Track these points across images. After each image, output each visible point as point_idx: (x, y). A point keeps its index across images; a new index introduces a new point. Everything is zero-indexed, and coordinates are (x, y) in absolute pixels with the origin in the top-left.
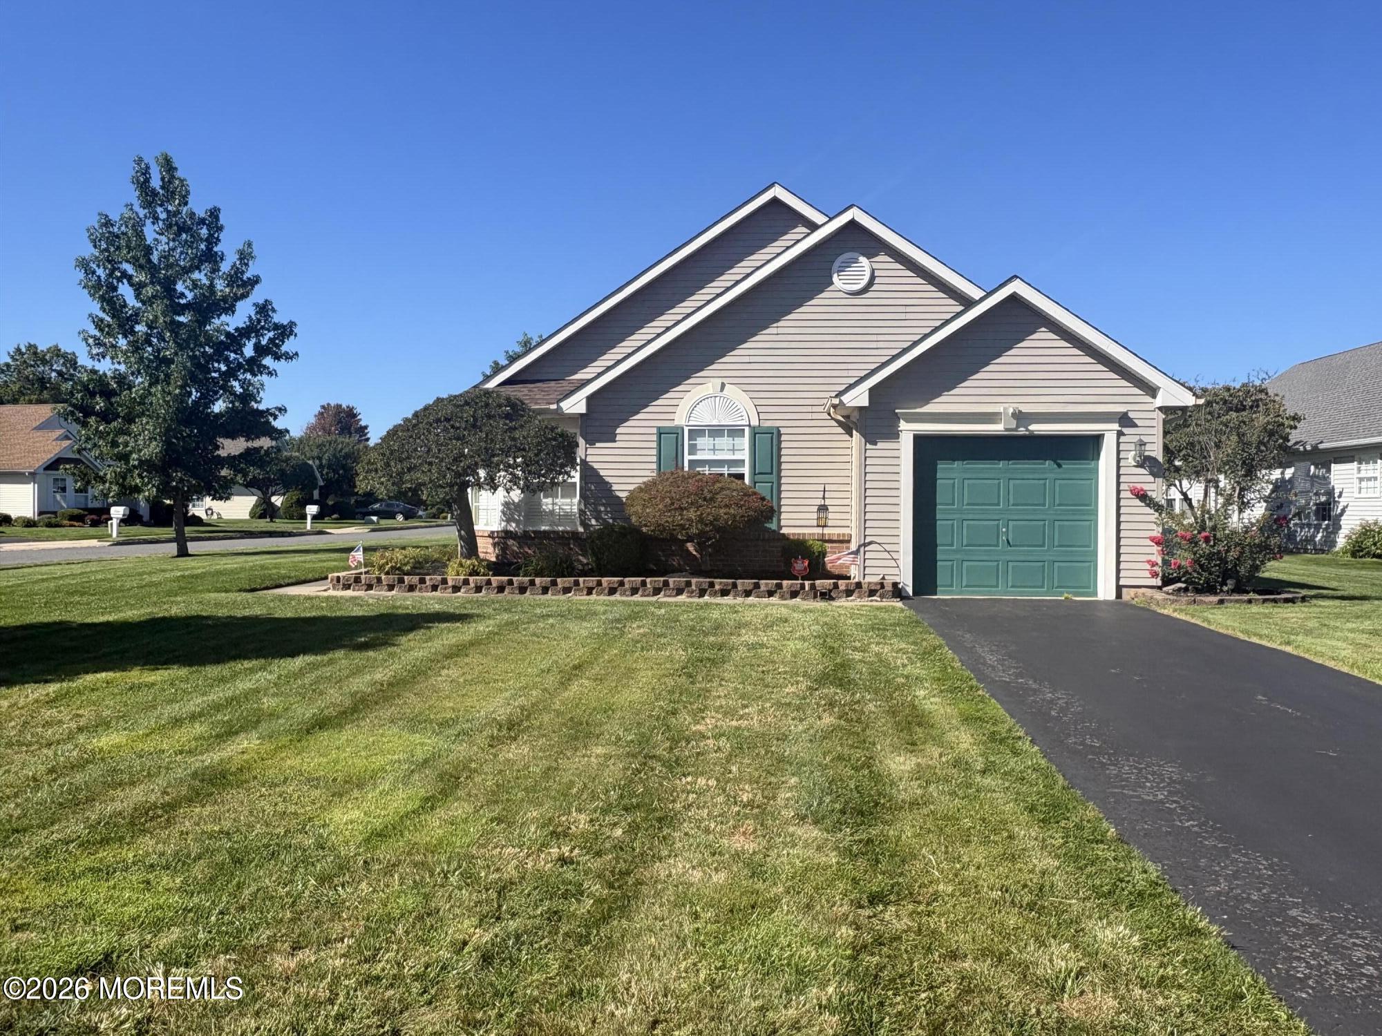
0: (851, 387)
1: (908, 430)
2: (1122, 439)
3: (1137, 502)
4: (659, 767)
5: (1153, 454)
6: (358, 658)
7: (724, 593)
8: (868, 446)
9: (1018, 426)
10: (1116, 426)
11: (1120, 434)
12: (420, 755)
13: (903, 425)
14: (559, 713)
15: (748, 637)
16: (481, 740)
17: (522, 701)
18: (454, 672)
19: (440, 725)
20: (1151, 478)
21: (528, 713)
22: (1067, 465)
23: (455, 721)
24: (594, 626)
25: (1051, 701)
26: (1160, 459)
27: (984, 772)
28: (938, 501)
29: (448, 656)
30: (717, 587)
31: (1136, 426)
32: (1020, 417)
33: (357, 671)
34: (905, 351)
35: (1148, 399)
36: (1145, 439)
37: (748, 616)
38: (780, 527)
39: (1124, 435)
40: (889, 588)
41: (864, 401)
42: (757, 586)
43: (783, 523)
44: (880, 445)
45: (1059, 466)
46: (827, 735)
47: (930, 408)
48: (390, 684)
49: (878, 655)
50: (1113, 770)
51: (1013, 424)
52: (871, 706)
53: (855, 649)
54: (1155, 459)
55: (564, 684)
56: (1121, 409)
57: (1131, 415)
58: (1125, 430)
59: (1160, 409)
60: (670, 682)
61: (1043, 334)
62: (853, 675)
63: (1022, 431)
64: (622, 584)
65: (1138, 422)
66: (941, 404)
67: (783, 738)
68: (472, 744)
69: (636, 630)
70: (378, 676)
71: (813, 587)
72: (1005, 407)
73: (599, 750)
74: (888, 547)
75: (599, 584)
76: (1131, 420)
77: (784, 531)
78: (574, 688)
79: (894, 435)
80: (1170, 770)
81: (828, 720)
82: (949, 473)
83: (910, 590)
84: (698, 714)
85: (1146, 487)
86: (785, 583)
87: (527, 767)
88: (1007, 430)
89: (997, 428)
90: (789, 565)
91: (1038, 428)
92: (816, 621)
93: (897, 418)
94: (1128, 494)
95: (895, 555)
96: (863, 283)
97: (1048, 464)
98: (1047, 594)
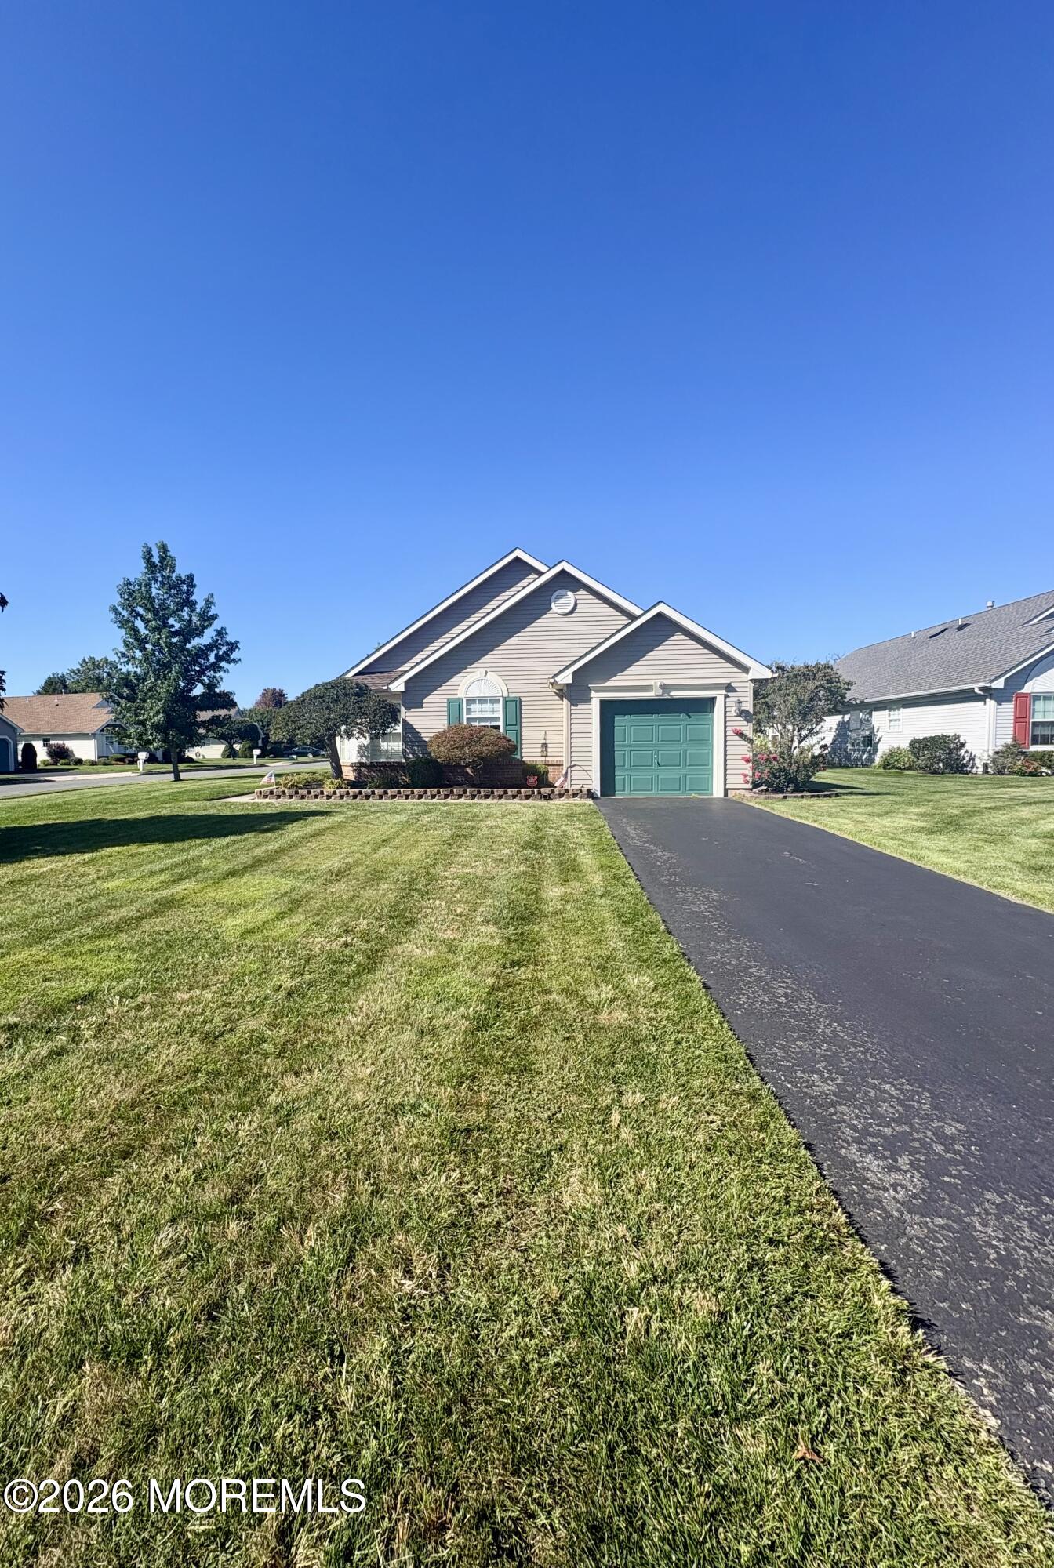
0: (561, 671)
1: (596, 697)
2: (728, 700)
3: (737, 738)
5: (746, 708)
7: (486, 797)
8: (573, 707)
9: (663, 694)
10: (724, 692)
11: (726, 696)
13: (593, 694)
14: (367, 867)
15: (491, 822)
17: (348, 860)
19: (298, 873)
20: (746, 723)
21: (349, 867)
22: (694, 717)
24: (402, 818)
26: (751, 711)
27: (601, 897)
28: (615, 740)
30: (482, 794)
31: (736, 691)
32: (664, 687)
34: (594, 649)
35: (744, 675)
36: (742, 699)
37: (495, 810)
38: (522, 757)
39: (729, 697)
40: (585, 792)
41: (569, 680)
42: (506, 792)
43: (524, 755)
44: (580, 707)
45: (690, 717)
47: (609, 683)
49: (564, 832)
50: (681, 895)
51: (660, 692)
53: (552, 828)
54: (747, 711)
55: (375, 851)
56: (727, 681)
57: (734, 685)
58: (730, 694)
59: (751, 680)
61: (679, 637)
63: (666, 696)
64: (426, 792)
65: (738, 689)
66: (616, 681)
69: (425, 819)
71: (539, 792)
72: (655, 682)
73: (386, 886)
74: (586, 768)
75: (413, 793)
76: (733, 688)
77: (524, 759)
78: (381, 852)
79: (588, 700)
80: (715, 895)
82: (621, 723)
83: (599, 794)
85: (742, 729)
86: (523, 790)
87: (341, 896)
88: (656, 696)
89: (651, 695)
90: (526, 780)
91: (676, 694)
92: (534, 812)
93: (590, 690)
94: (732, 733)
95: (590, 773)
96: (570, 608)
97: (683, 716)
98: (683, 794)
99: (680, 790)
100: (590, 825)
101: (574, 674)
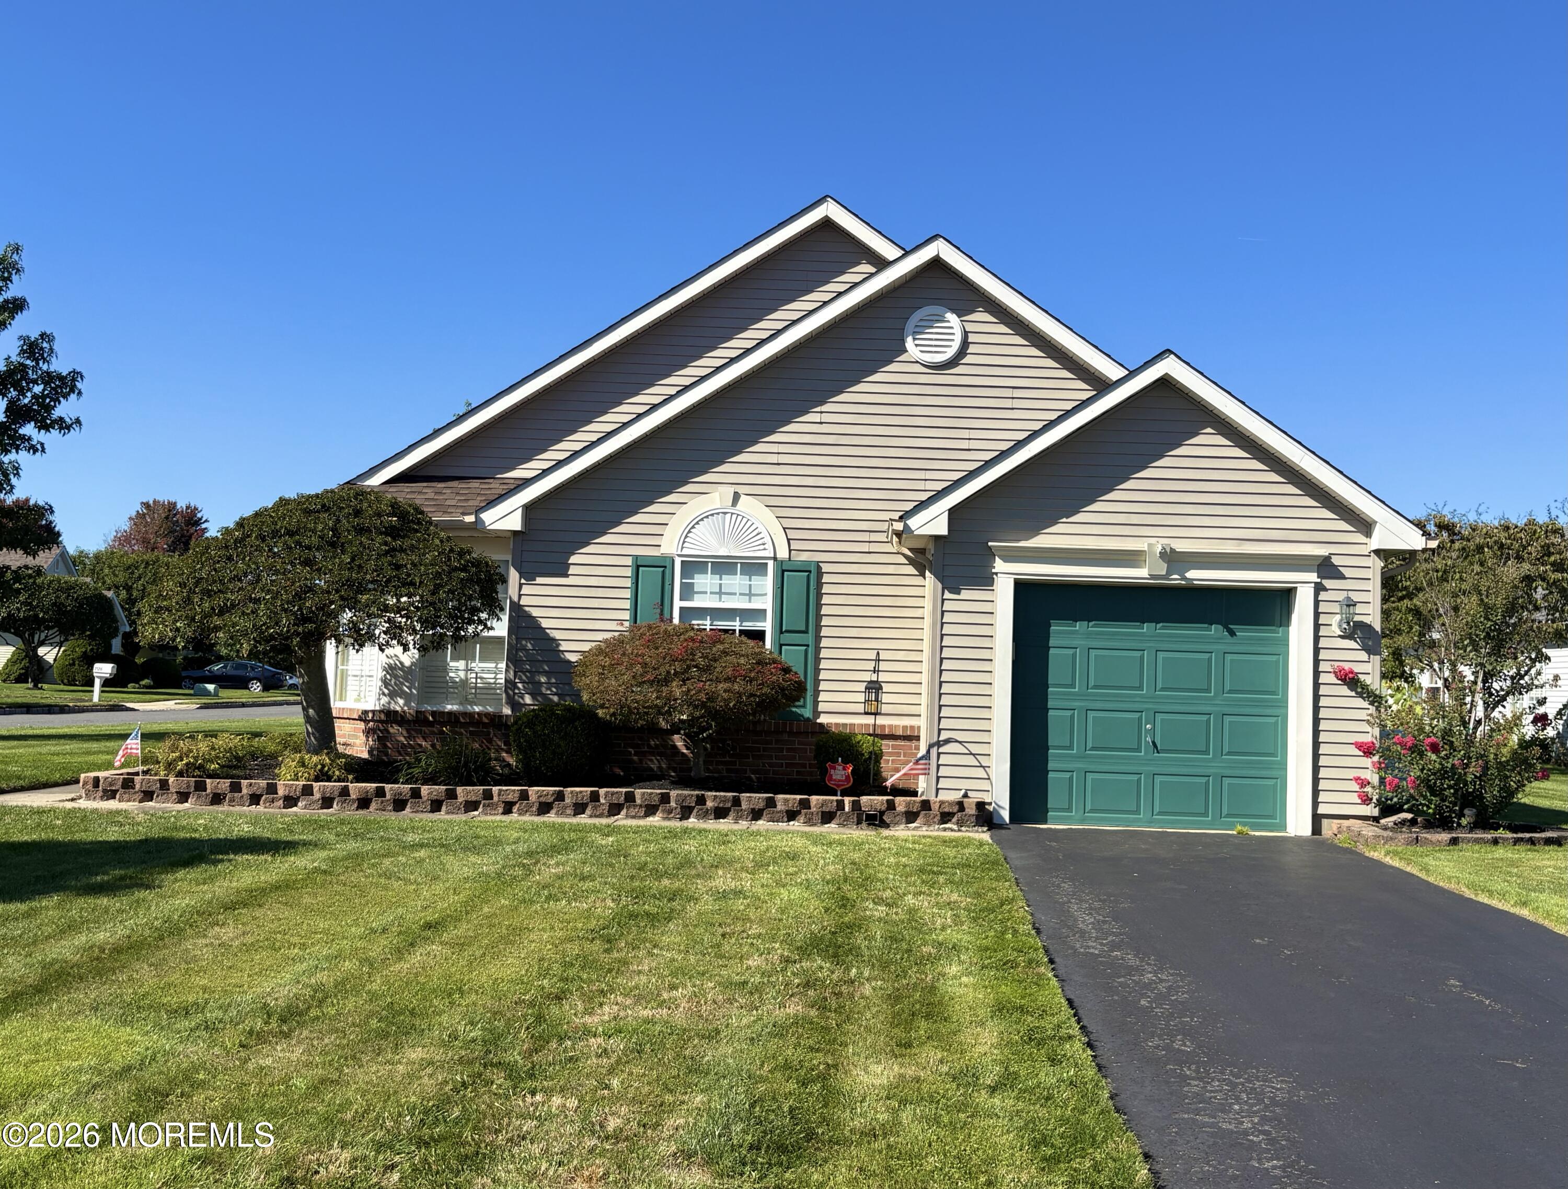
0: (922, 506)
1: (1006, 573)
2: (1323, 596)
3: (1345, 690)
4: (499, 1078)
5: (1367, 620)
6: (80, 906)
7: (720, 813)
8: (947, 595)
9: (1169, 573)
10: (1313, 577)
11: (1319, 588)
12: (118, 1061)
13: (999, 565)
14: (373, 997)
15: (722, 881)
16: (230, 1038)
17: (322, 977)
18: (228, 933)
19: (173, 1013)
20: (1363, 656)
21: (321, 996)
22: (1243, 633)
23: (200, 1008)
24: (487, 863)
25: (1149, 986)
26: (1378, 627)
27: (993, 1090)
28: (1051, 681)
29: (230, 907)
30: (710, 804)
31: (1342, 577)
32: (1172, 558)
33: (72, 928)
34: (1004, 455)
35: (1360, 538)
36: (1355, 597)
37: (738, 849)
38: (817, 714)
39: (1326, 590)
40: (971, 810)
41: (941, 528)
42: (771, 803)
43: (821, 707)
44: (965, 594)
45: (1232, 633)
46: (780, 1031)
47: (1042, 541)
48: (117, 950)
49: (912, 911)
50: (1195, 1086)
51: (1162, 569)
52: (867, 990)
53: (878, 901)
54: (1369, 627)
55: (399, 953)
56: (1321, 551)
57: (1336, 561)
58: (1327, 583)
59: (1377, 552)
60: (573, 949)
61: (1208, 438)
62: (859, 940)
63: (1175, 579)
64: (560, 797)
65: (1347, 572)
66: (1051, 539)
67: (713, 1036)
68: (212, 1044)
69: (550, 869)
70: (101, 936)
71: (856, 806)
72: (1151, 544)
73: (416, 1054)
74: (975, 749)
75: (524, 796)
76: (1334, 567)
77: (823, 719)
78: (416, 958)
79: (986, 580)
80: (1279, 1087)
81: (794, 1008)
82: (1067, 639)
83: (1006, 815)
84: (593, 1001)
85: (1357, 668)
86: (815, 799)
87: (286, 1080)
88: (1152, 577)
89: (1139, 574)
90: (824, 772)
91: (1198, 576)
92: (839, 858)
93: (991, 554)
94: (1332, 678)
95: (984, 761)
96: (950, 353)
97: (1215, 630)
98: (1211, 826)
99: (1205, 814)
100: (978, 895)
101: (953, 512)
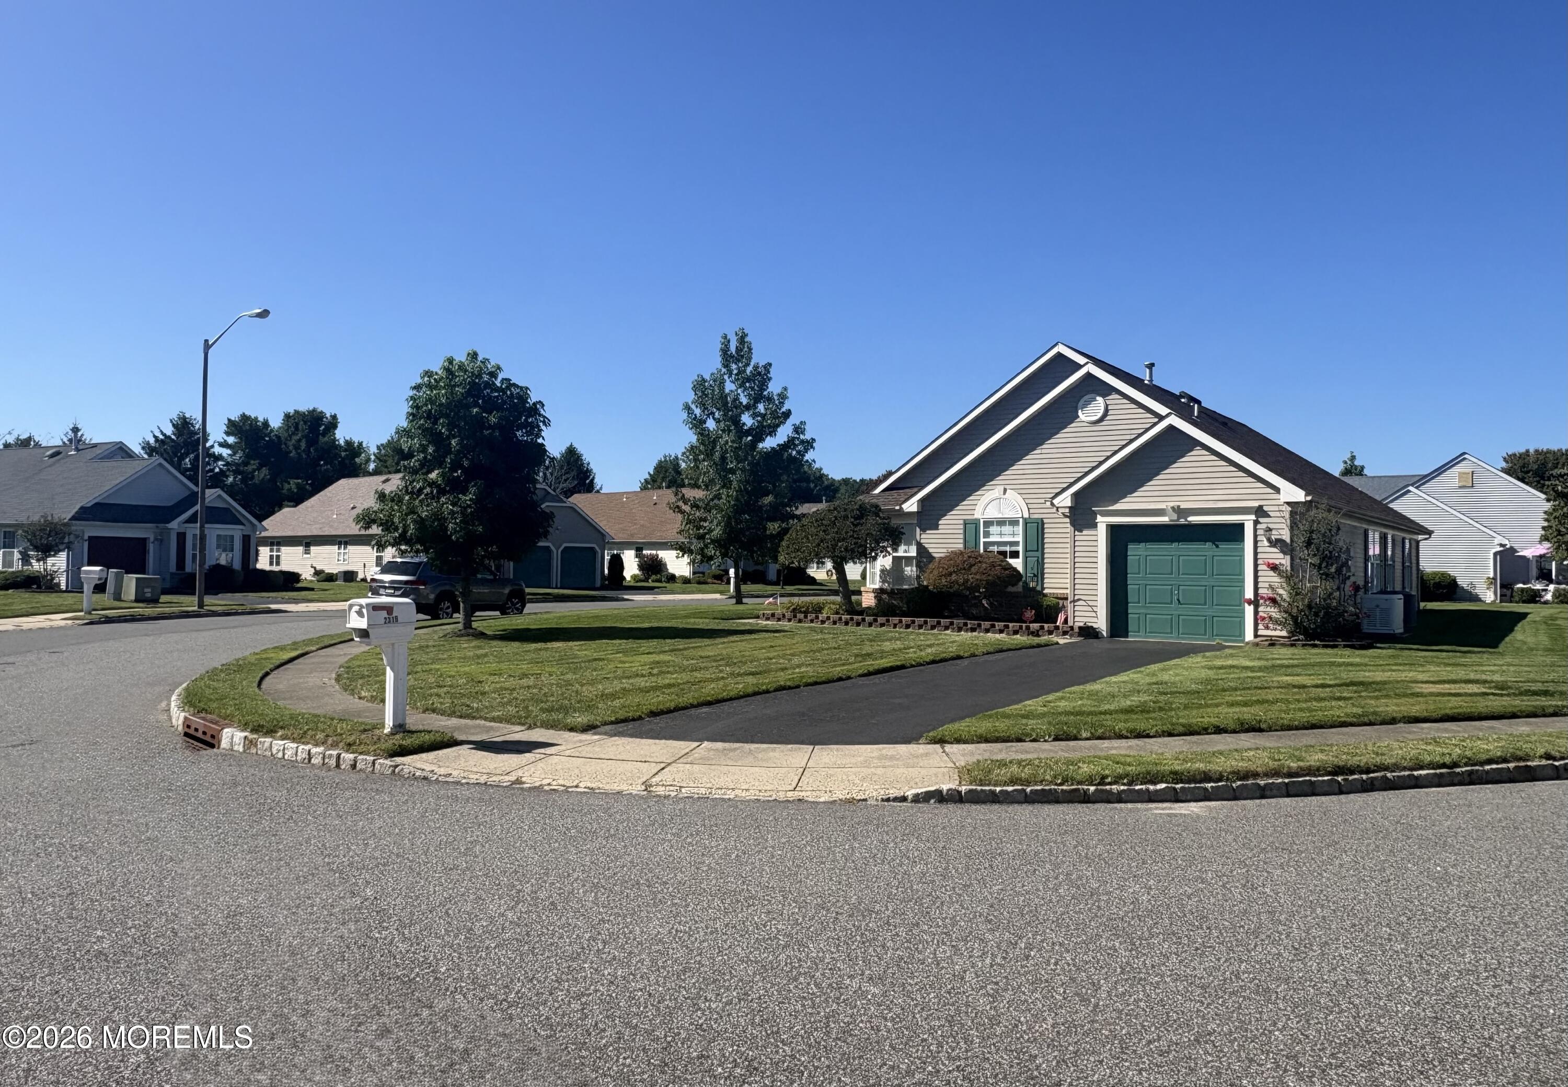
0: (1057, 495)
1: (1103, 522)
2: (1259, 526)
3: (1272, 573)
5: (1284, 538)
7: (973, 630)
8: (1077, 533)
9: (1179, 518)
10: (1253, 517)
11: (1256, 523)
13: (1099, 518)
20: (1281, 556)
22: (1223, 546)
26: (1288, 541)
28: (1129, 571)
30: (969, 626)
31: (1269, 516)
32: (1178, 511)
34: (1093, 469)
35: (1276, 496)
36: (1271, 526)
38: (1043, 588)
39: (1260, 523)
41: (1068, 503)
43: (1045, 586)
44: (1085, 532)
45: (1217, 546)
47: (1118, 507)
51: (1175, 517)
54: (1284, 541)
56: (1256, 504)
57: (1265, 508)
58: (1261, 520)
59: (1288, 503)
61: (1198, 451)
63: (1182, 521)
65: (1271, 514)
66: (1123, 505)
72: (1166, 504)
74: (1091, 603)
76: (1266, 512)
77: (1046, 591)
79: (1094, 526)
82: (1136, 552)
83: (1105, 634)
85: (1277, 562)
88: (1171, 521)
89: (1164, 519)
90: (1022, 614)
91: (1193, 519)
93: (1095, 514)
94: (1265, 567)
95: (1095, 609)
96: (1099, 415)
97: (1208, 545)
98: (1208, 640)
99: (1205, 634)
101: (1076, 495)
